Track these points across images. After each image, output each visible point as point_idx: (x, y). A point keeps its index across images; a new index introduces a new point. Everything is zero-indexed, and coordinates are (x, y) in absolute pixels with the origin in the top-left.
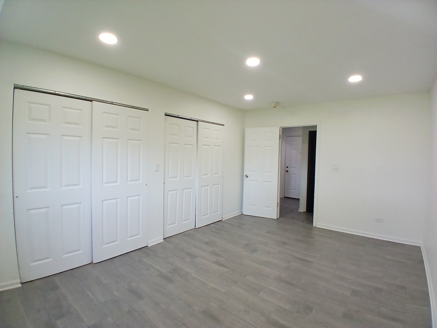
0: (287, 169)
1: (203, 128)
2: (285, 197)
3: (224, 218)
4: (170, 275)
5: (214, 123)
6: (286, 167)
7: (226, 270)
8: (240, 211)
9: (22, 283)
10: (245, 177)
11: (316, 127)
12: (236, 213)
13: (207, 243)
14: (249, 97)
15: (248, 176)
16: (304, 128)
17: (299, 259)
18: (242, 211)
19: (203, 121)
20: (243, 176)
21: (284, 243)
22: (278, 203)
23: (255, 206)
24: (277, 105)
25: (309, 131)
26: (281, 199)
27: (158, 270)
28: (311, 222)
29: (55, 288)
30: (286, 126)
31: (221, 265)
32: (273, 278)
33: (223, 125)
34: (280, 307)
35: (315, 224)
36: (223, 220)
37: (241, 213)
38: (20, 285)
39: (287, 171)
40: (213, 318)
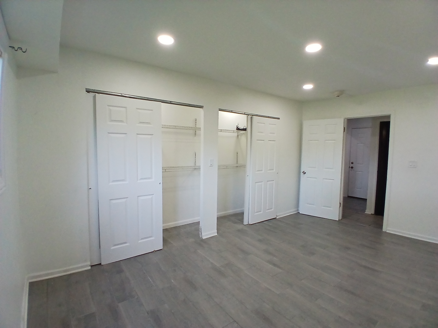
0: (351, 165)
1: (258, 123)
2: (349, 197)
3: (278, 216)
4: (223, 269)
5: (269, 117)
6: (351, 163)
7: (281, 271)
8: (296, 209)
9: (91, 266)
10: (302, 174)
11: (389, 117)
12: (292, 211)
13: (260, 241)
14: (308, 87)
15: (305, 173)
16: (374, 118)
17: (365, 267)
18: (298, 210)
19: (257, 115)
20: (300, 173)
21: (348, 248)
22: (340, 203)
23: (314, 205)
24: (341, 94)
25: (380, 122)
26: (345, 199)
27: (212, 263)
28: (381, 226)
29: (120, 271)
30: (351, 117)
31: (275, 265)
32: (333, 285)
33: (279, 119)
34: (340, 317)
35: (384, 229)
36: (277, 218)
37: (297, 212)
38: (90, 268)
39: (352, 168)
40: (266, 319)
